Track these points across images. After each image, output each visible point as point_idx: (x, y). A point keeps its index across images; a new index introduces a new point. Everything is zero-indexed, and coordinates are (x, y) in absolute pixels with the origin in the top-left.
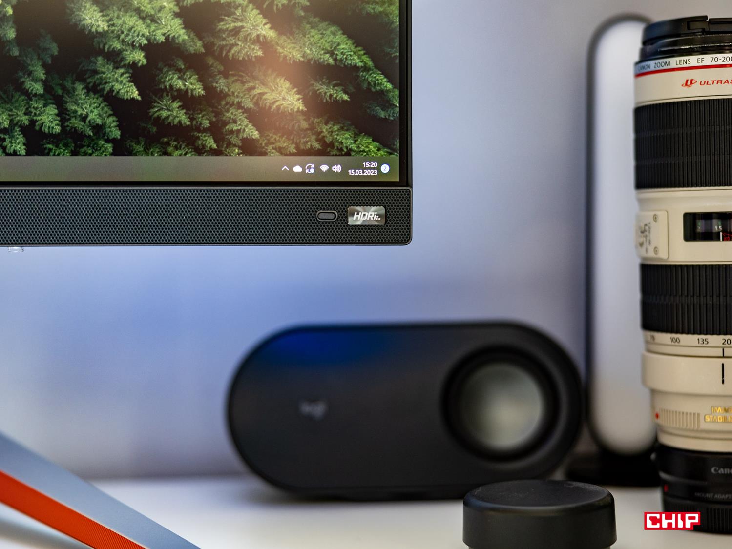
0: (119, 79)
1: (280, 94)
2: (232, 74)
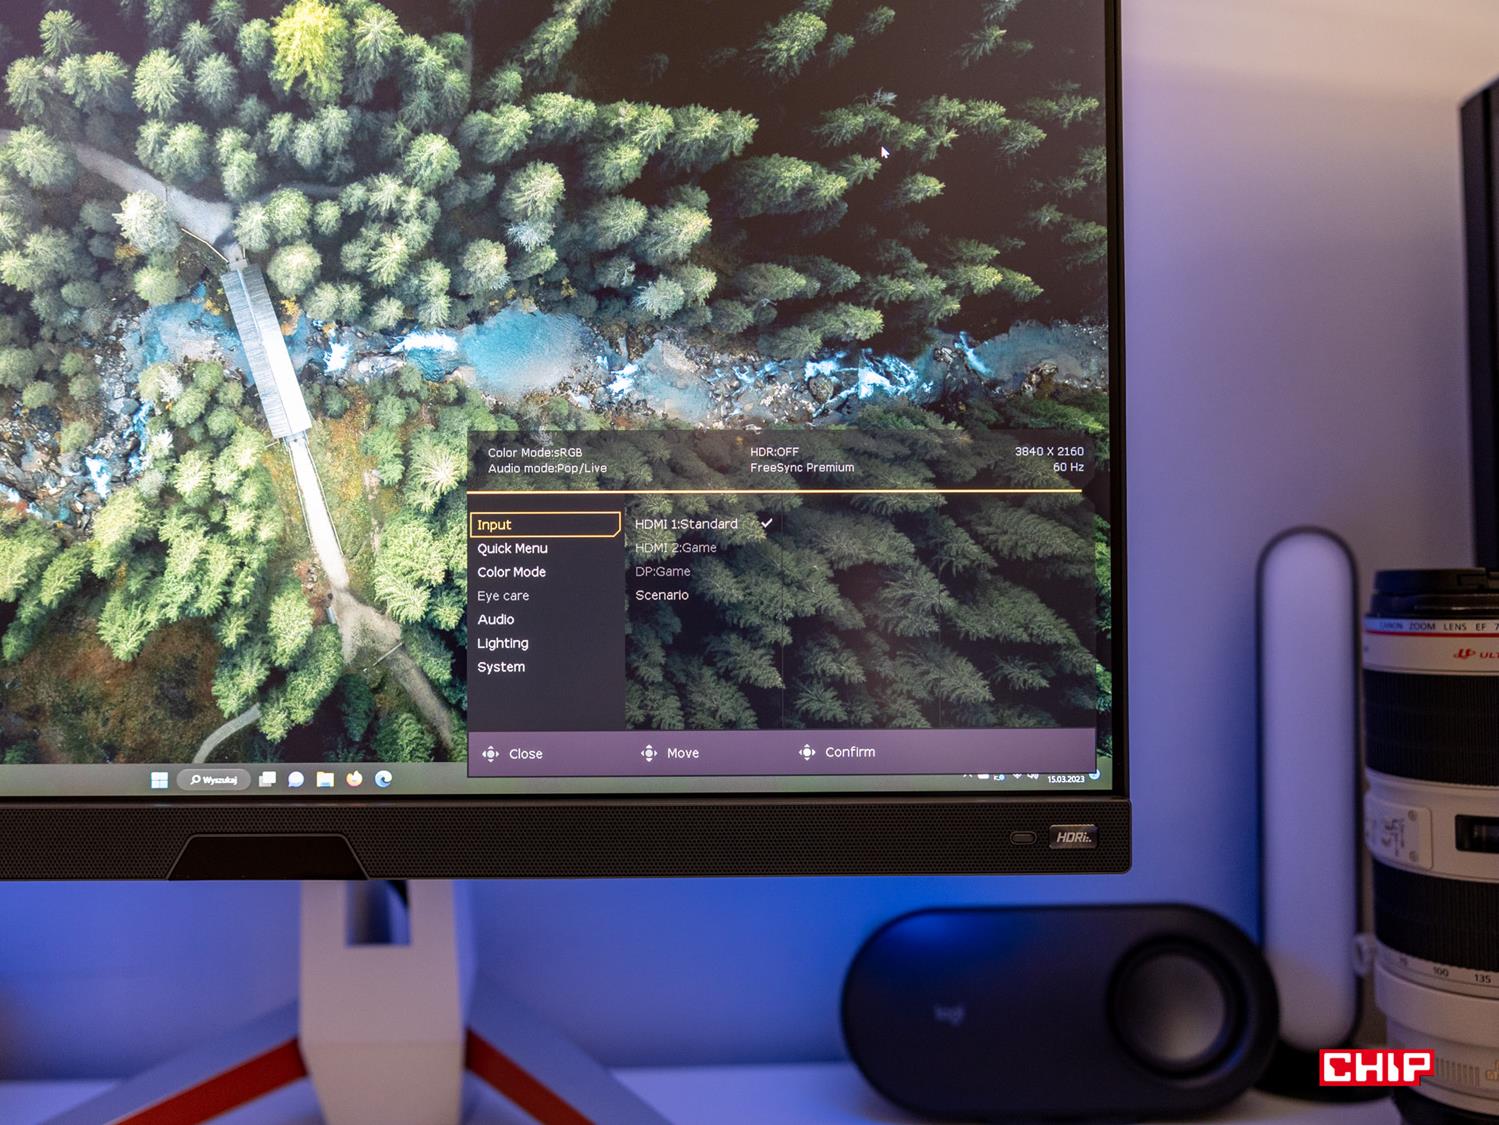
0: (758, 662)
1: (960, 679)
2: (900, 655)
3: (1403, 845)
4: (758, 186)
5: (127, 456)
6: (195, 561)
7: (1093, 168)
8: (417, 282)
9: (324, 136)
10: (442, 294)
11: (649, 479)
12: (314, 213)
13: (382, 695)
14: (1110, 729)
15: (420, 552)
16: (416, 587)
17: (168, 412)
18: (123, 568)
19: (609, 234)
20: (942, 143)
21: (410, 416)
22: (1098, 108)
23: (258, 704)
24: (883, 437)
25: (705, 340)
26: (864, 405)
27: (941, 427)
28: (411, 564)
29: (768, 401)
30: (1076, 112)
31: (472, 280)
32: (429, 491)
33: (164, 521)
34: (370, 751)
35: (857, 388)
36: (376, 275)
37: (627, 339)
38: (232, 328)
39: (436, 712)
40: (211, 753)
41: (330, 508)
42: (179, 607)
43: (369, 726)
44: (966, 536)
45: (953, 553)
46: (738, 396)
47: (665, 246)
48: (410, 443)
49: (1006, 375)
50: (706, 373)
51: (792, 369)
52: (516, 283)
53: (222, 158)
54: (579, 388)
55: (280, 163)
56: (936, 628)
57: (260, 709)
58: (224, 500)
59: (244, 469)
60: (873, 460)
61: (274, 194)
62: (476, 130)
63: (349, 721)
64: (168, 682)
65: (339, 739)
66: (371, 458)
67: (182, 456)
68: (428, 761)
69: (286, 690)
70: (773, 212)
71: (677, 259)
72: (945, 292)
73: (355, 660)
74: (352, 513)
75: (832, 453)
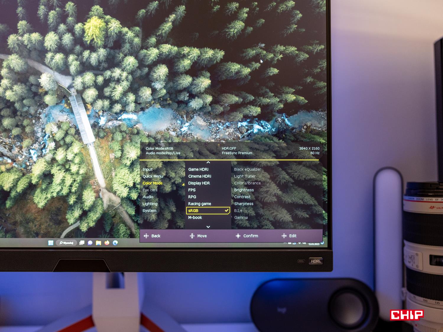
2: (265, 208)
3: (414, 263)
4: (224, 71)
5: (42, 149)
6: (61, 180)
7: (322, 66)
8: (125, 99)
9: (99, 57)
10: (133, 102)
11: (193, 156)
12: (96, 79)
13: (115, 219)
14: (327, 229)
15: (126, 177)
16: (125, 187)
17: (53, 137)
18: (41, 181)
19: (181, 85)
20: (278, 59)
21: (123, 138)
22: (324, 48)
23: (79, 221)
24: (261, 144)
25: (209, 116)
26: (255, 135)
27: (277, 141)
28: (123, 181)
29: (227, 134)
30: (318, 49)
31: (141, 98)
32: (129, 159)
33: (52, 168)
34: (112, 235)
36: (114, 97)
37: (186, 116)
38: (72, 112)
39: (131, 223)
40: (66, 235)
41: (100, 164)
42: (57, 193)
43: (111, 227)
44: (285, 173)
45: (281, 178)
46: (219, 132)
47: (198, 89)
48: (123, 146)
49: (297, 126)
50: (209, 125)
52: (154, 99)
53: (70, 63)
54: (172, 130)
55: (86, 65)
56: (276, 200)
57: (80, 222)
58: (70, 162)
59: (75, 153)
60: (258, 151)
61: (84, 74)
62: (143, 55)
63: (105, 226)
64: (54, 214)
65: (102, 231)
66: (112, 150)
67: (58, 149)
68: (128, 238)
69: (87, 217)
70: (229, 79)
71: (201, 92)
72: (279, 102)
73: (107, 208)
74: (106, 166)
75: (246, 149)
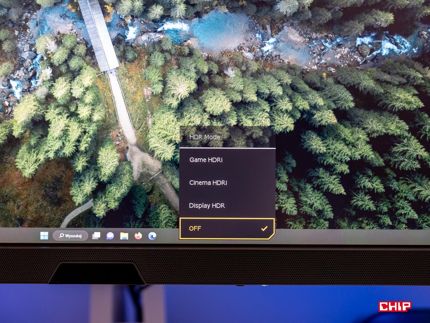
0: (333, 182)
2: (401, 179)
5: (30, 79)
6: (62, 130)
10: (182, 3)
11: (281, 93)
13: (152, 196)
15: (171, 127)
16: (169, 144)
17: (50, 58)
18: (28, 133)
21: (167, 62)
23: (92, 200)
24: (394, 74)
25: (308, 27)
26: (384, 59)
27: (421, 69)
28: (166, 132)
29: (338, 56)
32: (175, 98)
33: (48, 111)
34: (146, 222)
35: (381, 50)
37: (271, 26)
40: (69, 223)
41: (127, 105)
42: (55, 152)
43: (146, 211)
45: (427, 130)
46: (324, 54)
48: (167, 75)
51: (350, 41)
54: (248, 49)
56: (418, 166)
57: (93, 202)
58: (77, 101)
59: (86, 86)
60: (388, 85)
63: (136, 208)
64: (49, 188)
65: (131, 216)
66: (148, 82)
67: (56, 80)
68: (174, 228)
69: (106, 193)
73: (139, 179)
74: (138, 108)
75: (368, 81)
